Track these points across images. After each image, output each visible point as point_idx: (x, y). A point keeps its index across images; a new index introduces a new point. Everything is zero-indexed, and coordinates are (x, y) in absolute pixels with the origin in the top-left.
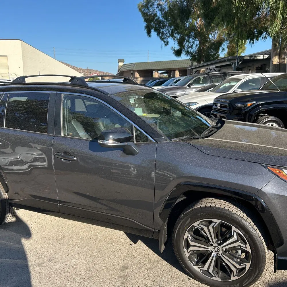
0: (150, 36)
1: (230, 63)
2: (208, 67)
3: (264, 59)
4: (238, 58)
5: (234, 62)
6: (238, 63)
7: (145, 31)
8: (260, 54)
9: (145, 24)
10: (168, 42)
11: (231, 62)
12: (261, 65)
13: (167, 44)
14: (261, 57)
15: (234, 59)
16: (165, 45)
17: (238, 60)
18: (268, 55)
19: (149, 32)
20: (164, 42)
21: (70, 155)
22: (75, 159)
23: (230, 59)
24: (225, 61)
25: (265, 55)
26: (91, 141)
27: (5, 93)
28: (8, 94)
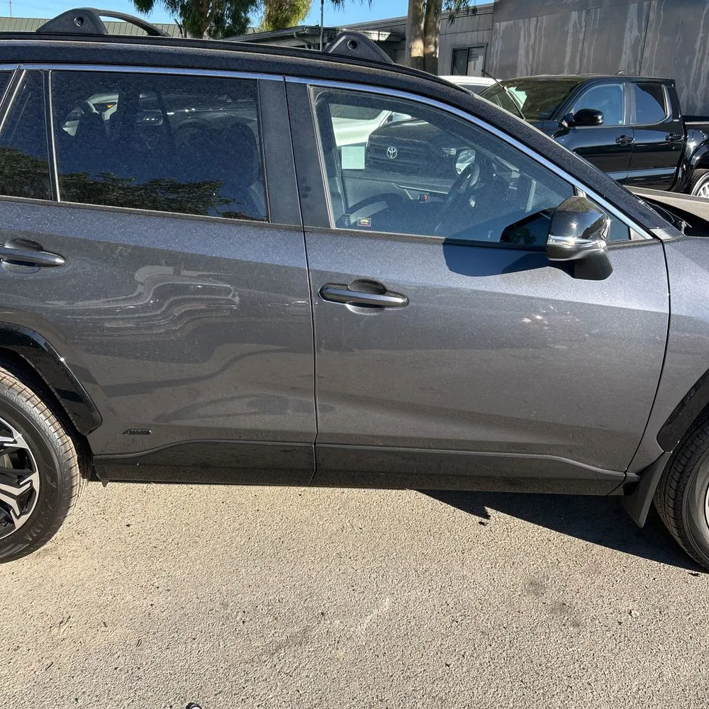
1: (302, 43)
3: (379, 41)
4: (324, 32)
5: (313, 42)
8: (367, 27)
11: (306, 42)
14: (374, 36)
15: (315, 35)
17: (323, 37)
18: (388, 31)
21: (382, 290)
22: (400, 300)
23: (304, 35)
24: (291, 37)
25: (382, 31)
26: (447, 243)
27: (25, 68)
28: (46, 73)
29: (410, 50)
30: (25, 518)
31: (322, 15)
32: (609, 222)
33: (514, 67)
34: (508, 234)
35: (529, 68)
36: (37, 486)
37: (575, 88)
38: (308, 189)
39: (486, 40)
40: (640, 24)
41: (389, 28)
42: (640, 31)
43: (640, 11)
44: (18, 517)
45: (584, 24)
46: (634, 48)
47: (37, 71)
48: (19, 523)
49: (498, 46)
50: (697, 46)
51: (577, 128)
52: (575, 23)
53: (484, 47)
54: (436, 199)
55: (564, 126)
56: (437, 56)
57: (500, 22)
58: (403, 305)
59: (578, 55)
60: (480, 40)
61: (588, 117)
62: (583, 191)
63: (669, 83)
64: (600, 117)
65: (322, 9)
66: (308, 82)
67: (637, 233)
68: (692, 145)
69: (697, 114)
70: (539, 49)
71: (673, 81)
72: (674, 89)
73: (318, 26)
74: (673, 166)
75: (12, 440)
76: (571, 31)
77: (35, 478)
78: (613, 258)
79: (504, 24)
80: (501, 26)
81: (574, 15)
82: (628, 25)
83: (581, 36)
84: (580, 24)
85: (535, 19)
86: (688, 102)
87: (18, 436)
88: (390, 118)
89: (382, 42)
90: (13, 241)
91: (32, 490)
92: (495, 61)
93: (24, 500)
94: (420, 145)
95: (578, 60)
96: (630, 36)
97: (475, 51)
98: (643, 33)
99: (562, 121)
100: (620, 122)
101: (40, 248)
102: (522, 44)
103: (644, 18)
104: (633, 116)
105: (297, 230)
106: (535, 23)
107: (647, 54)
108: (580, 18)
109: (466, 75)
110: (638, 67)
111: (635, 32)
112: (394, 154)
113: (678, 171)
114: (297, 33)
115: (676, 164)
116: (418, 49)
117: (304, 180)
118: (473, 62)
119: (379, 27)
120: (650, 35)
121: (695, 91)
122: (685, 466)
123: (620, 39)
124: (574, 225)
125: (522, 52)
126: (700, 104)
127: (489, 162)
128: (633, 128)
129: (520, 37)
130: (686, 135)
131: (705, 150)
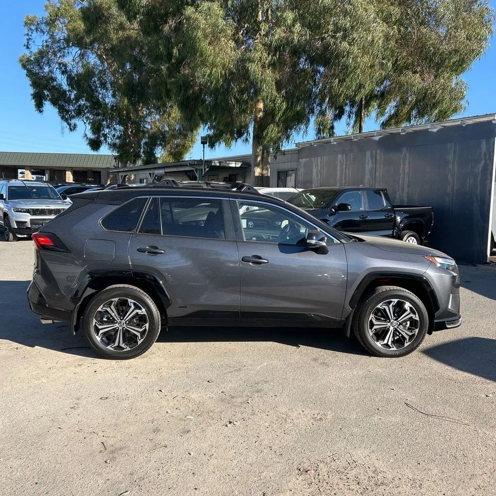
0: (41, 112)
1: (192, 169)
2: (152, 172)
3: (236, 167)
4: (205, 163)
6: (205, 169)
7: (33, 102)
9: (31, 91)
10: (75, 125)
12: (230, 175)
13: (73, 128)
14: (233, 165)
15: (200, 165)
16: (71, 129)
17: (204, 165)
18: (241, 163)
19: (39, 106)
20: (70, 125)
21: (260, 258)
22: (266, 261)
23: (194, 164)
24: (187, 165)
25: (237, 162)
26: (279, 245)
27: (152, 197)
28: (158, 198)
29: (254, 172)
30: (142, 340)
31: (204, 154)
32: (326, 238)
33: (311, 182)
34: (299, 242)
35: (319, 182)
36: (147, 328)
37: (337, 194)
38: (237, 230)
39: (295, 167)
40: (372, 160)
41: (241, 160)
42: (373, 163)
43: (372, 154)
44: (139, 340)
45: (345, 160)
46: (371, 172)
47: (156, 198)
48: (139, 342)
49: (301, 171)
50: (401, 172)
51: (339, 212)
52: (340, 160)
53: (295, 170)
54: (274, 238)
55: (332, 211)
56: (269, 175)
57: (302, 159)
58: (267, 263)
59: (343, 175)
60: (292, 167)
61: (343, 207)
62: (319, 229)
63: (383, 190)
64: (349, 207)
65: (204, 151)
66: (236, 200)
67: (336, 241)
68: (399, 219)
69: (405, 204)
70: (323, 172)
71: (386, 190)
72: (387, 193)
73: (201, 159)
74: (390, 229)
75: (141, 311)
76: (339, 164)
77: (147, 325)
78: (329, 248)
79: (304, 160)
80: (303, 161)
81: (340, 156)
82: (367, 161)
83: (344, 166)
84: (343, 160)
85: (320, 158)
86: (400, 198)
87: (144, 310)
88: (248, 209)
89: (237, 167)
90: (149, 247)
91: (145, 329)
92: (300, 178)
93: (143, 333)
94: (265, 221)
95: (344, 178)
96: (368, 167)
97: (290, 172)
98: (375, 165)
99: (332, 208)
100: (361, 209)
101: (157, 248)
102: (314, 171)
103: (374, 158)
104: (367, 205)
105: (234, 241)
106: (320, 160)
107: (377, 174)
108: (342, 157)
109: (286, 187)
110: (374, 182)
111: (370, 164)
112: (252, 225)
113: (393, 232)
114: (189, 164)
115: (392, 228)
116: (258, 171)
117: (236, 227)
118: (289, 177)
119: (236, 159)
120: (378, 166)
121: (403, 193)
122: (360, 315)
123: (364, 168)
124: (314, 238)
125: (314, 174)
126: (406, 199)
127: (294, 224)
128: (367, 212)
129: (313, 167)
130: (395, 215)
131: (406, 221)
